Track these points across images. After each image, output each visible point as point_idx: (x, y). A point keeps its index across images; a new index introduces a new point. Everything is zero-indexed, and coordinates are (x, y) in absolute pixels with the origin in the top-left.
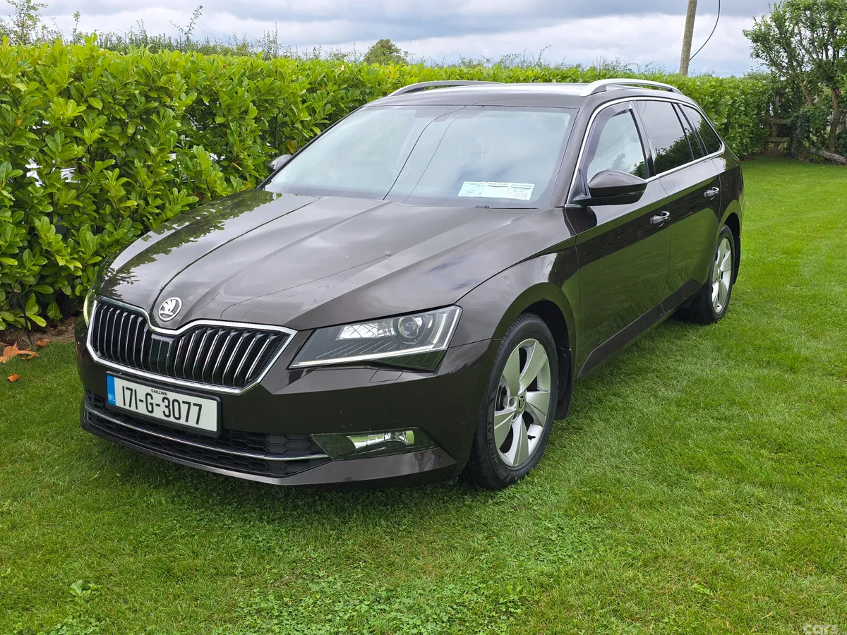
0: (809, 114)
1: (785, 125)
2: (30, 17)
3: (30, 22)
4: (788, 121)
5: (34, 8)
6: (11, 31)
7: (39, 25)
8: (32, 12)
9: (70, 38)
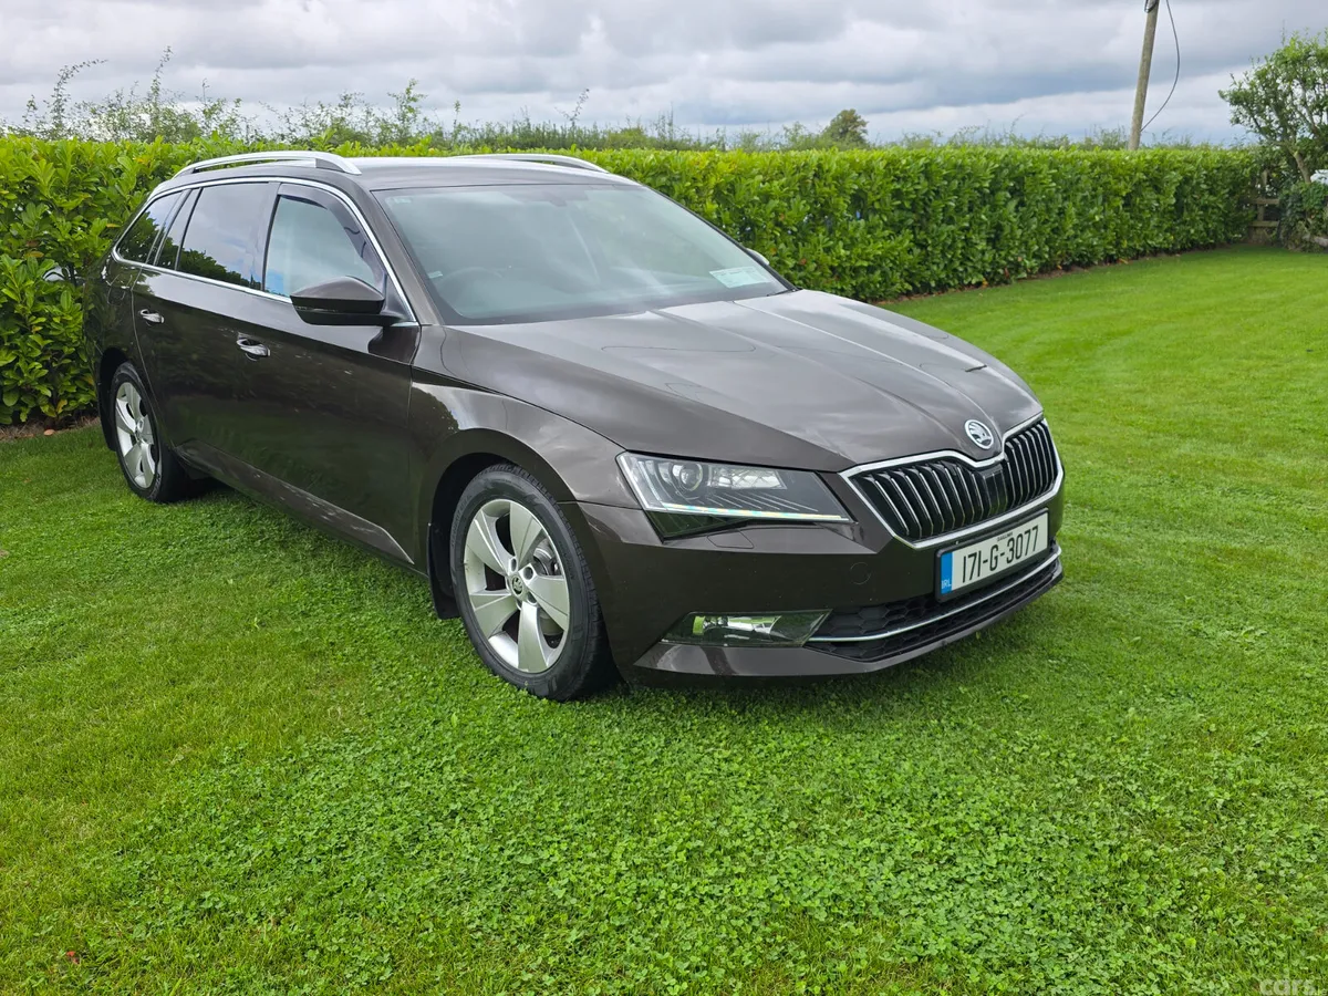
0: (1301, 192)
1: (1274, 206)
2: (411, 110)
3: (410, 115)
4: (1276, 202)
5: (414, 100)
6: (393, 125)
7: (420, 118)
8: (412, 104)
9: (452, 130)
